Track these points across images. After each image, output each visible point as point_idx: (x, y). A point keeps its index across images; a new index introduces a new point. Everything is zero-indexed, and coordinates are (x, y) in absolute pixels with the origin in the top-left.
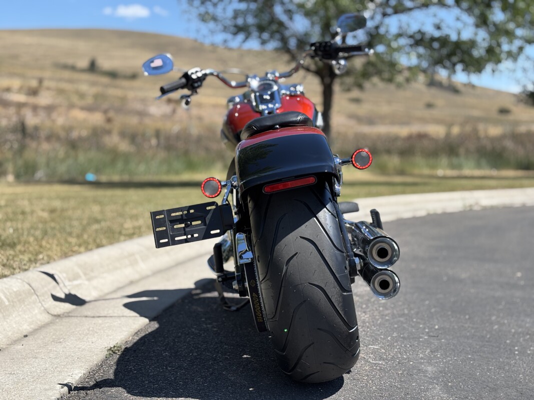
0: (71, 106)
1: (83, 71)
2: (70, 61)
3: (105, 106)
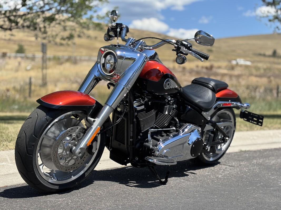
0: (251, 75)
1: (269, 56)
2: (262, 52)
3: (270, 74)
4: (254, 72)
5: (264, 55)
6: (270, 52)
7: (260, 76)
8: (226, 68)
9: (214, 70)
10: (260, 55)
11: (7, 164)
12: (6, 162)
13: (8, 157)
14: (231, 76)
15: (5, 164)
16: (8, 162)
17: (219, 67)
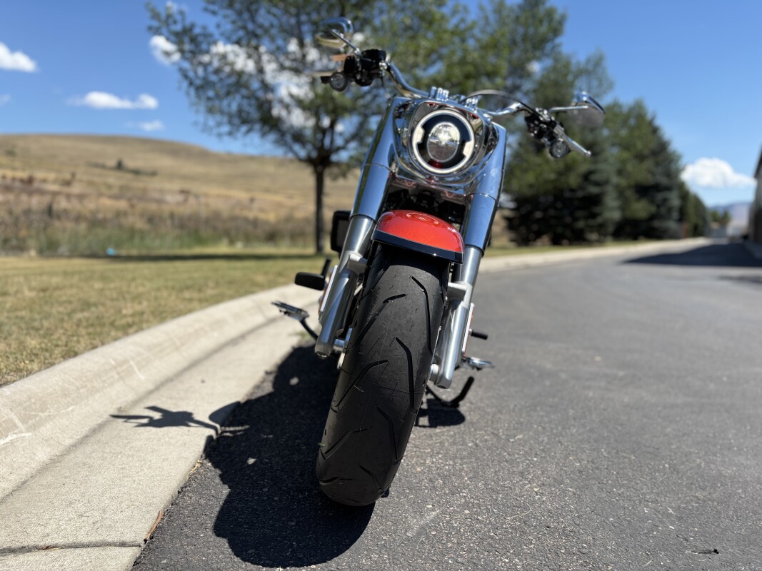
0: (100, 195)
1: (111, 169)
2: (101, 161)
3: (129, 195)
4: (104, 190)
5: (103, 167)
6: (112, 163)
7: (116, 197)
8: (55, 181)
9: (36, 185)
10: (97, 166)
11: (19, 435)
12: (15, 431)
13: (12, 415)
14: (68, 196)
15: (15, 436)
16: (19, 429)
17: (44, 181)
